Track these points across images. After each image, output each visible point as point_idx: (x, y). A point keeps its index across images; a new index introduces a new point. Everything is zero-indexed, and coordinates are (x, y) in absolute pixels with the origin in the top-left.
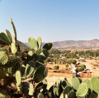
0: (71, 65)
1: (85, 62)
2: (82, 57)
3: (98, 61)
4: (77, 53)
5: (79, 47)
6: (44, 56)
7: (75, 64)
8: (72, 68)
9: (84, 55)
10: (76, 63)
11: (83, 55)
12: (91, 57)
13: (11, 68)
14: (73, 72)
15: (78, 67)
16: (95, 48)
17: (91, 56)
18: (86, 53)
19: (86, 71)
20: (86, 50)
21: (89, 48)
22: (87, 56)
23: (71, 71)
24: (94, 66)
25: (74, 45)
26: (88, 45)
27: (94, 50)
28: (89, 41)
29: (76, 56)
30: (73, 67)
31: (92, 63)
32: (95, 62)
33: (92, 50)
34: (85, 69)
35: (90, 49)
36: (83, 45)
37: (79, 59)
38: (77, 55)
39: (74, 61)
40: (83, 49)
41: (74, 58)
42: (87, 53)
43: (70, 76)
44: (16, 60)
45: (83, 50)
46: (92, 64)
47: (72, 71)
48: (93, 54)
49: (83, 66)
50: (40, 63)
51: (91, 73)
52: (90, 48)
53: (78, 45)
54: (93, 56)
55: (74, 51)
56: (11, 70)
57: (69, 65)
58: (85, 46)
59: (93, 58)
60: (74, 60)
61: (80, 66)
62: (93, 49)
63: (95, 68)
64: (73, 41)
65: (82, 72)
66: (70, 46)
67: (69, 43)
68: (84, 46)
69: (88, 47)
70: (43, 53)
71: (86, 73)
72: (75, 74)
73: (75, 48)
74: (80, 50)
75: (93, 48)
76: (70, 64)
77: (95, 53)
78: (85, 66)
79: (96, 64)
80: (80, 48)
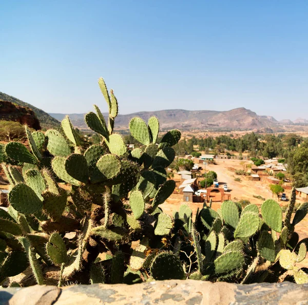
0: (179, 173)
1: (215, 164)
2: (207, 153)
3: (246, 163)
4: (194, 141)
5: (200, 126)
6: (166, 158)
7: (189, 170)
8: (183, 180)
9: (212, 148)
10: (193, 168)
11: (209, 147)
12: (230, 152)
13: (119, 185)
14: (185, 190)
15: (198, 176)
16: (240, 131)
17: (229, 149)
18: (217, 142)
19: (217, 186)
20: (217, 135)
21: (225, 131)
22: (220, 151)
23: (180, 187)
24: (237, 174)
25: (186, 123)
26: (222, 122)
27: (237, 135)
28: (224, 113)
29: (194, 151)
30: (184, 177)
31: (232, 167)
32: (238, 164)
33: (232, 136)
34: (215, 183)
35: (228, 134)
36: (209, 123)
37: (200, 157)
38: (195, 146)
39: (187, 162)
40: (211, 131)
41: (186, 154)
42: (219, 143)
43: (179, 200)
44: (130, 170)
45: (210, 134)
46: (231, 169)
47: (184, 188)
48: (234, 146)
49: (211, 175)
50: (157, 172)
51: (229, 191)
52: (228, 131)
53: (198, 122)
54: (234, 150)
55: (187, 137)
56: (119, 189)
57: (175, 171)
58: (214, 125)
59: (233, 155)
60: (187, 160)
61: (203, 176)
62: (234, 133)
63: (238, 180)
64: (185, 111)
65: (208, 190)
66: (176, 123)
67: (174, 115)
68: (211, 125)
69: (221, 126)
70: (163, 153)
71: (217, 191)
72: (191, 195)
73: (189, 130)
74: (202, 134)
75: (234, 130)
76: (178, 170)
77: (240, 142)
78: (215, 176)
79: (242, 169)
80: (202, 130)
